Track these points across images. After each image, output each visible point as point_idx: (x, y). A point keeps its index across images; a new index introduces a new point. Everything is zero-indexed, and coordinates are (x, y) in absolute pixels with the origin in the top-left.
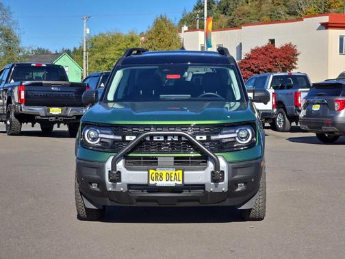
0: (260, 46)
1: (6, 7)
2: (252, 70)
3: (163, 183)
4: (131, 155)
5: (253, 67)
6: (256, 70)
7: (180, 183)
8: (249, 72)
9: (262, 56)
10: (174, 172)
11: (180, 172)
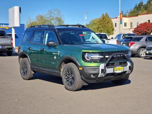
0: (143, 23)
1: (59, 10)
2: (139, 32)
3: (118, 72)
4: (110, 63)
5: (139, 31)
6: (140, 31)
7: (122, 71)
8: (138, 32)
9: (143, 26)
10: (120, 68)
11: (122, 67)
